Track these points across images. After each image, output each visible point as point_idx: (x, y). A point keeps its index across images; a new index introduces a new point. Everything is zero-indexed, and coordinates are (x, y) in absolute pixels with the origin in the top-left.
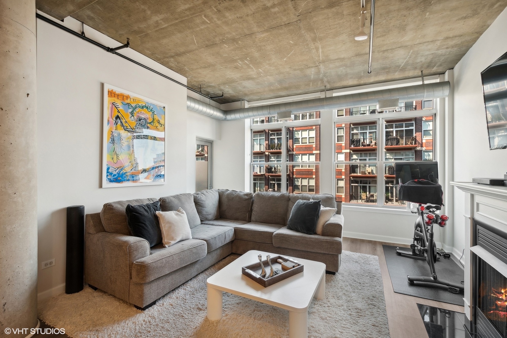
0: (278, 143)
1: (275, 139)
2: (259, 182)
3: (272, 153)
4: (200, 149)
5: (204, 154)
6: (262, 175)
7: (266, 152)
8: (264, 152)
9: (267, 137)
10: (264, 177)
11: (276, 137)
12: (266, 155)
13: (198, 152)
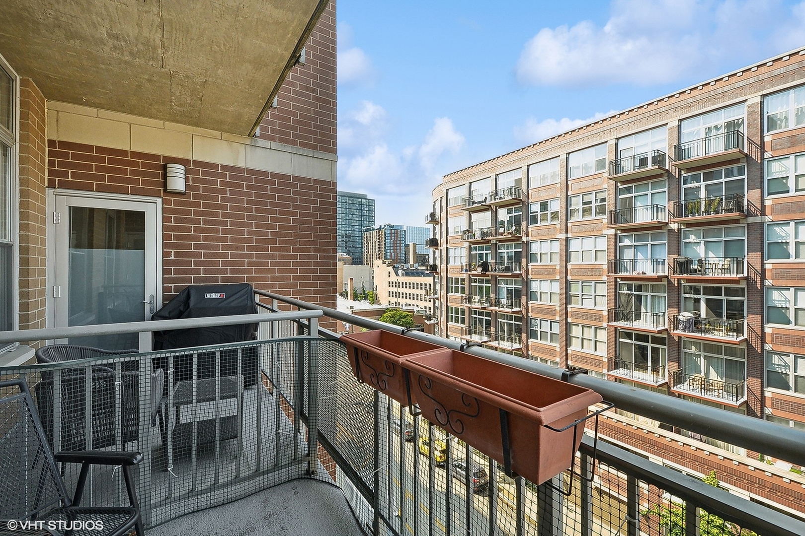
0: (708, 197)
1: (699, 188)
2: (649, 294)
3: (689, 225)
4: (514, 228)
5: (521, 237)
6: (660, 279)
7: (674, 222)
8: (667, 224)
9: (675, 185)
10: (666, 283)
11: (702, 184)
12: (671, 231)
13: (509, 233)
